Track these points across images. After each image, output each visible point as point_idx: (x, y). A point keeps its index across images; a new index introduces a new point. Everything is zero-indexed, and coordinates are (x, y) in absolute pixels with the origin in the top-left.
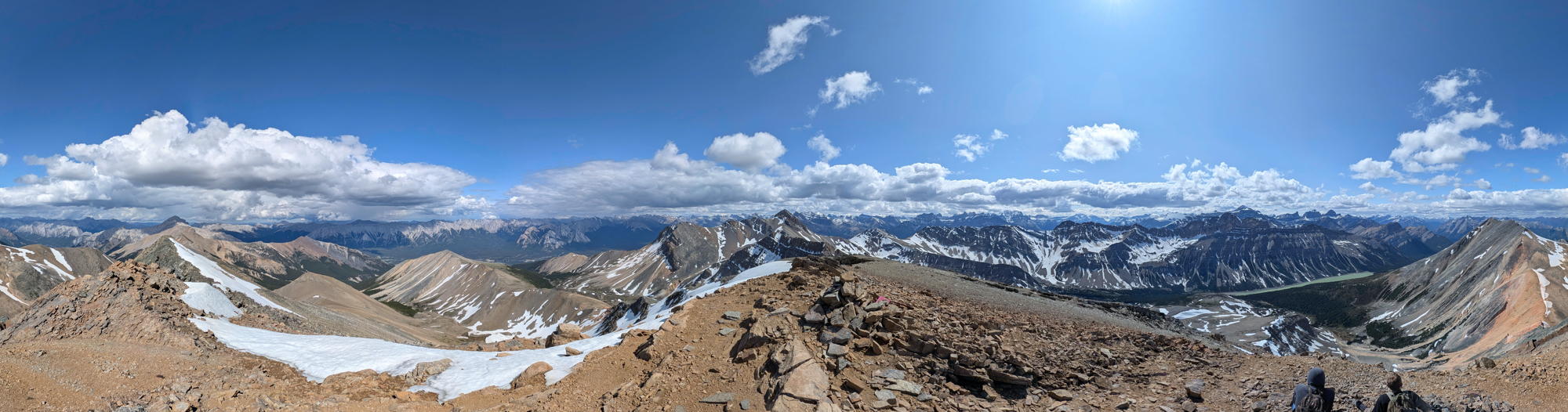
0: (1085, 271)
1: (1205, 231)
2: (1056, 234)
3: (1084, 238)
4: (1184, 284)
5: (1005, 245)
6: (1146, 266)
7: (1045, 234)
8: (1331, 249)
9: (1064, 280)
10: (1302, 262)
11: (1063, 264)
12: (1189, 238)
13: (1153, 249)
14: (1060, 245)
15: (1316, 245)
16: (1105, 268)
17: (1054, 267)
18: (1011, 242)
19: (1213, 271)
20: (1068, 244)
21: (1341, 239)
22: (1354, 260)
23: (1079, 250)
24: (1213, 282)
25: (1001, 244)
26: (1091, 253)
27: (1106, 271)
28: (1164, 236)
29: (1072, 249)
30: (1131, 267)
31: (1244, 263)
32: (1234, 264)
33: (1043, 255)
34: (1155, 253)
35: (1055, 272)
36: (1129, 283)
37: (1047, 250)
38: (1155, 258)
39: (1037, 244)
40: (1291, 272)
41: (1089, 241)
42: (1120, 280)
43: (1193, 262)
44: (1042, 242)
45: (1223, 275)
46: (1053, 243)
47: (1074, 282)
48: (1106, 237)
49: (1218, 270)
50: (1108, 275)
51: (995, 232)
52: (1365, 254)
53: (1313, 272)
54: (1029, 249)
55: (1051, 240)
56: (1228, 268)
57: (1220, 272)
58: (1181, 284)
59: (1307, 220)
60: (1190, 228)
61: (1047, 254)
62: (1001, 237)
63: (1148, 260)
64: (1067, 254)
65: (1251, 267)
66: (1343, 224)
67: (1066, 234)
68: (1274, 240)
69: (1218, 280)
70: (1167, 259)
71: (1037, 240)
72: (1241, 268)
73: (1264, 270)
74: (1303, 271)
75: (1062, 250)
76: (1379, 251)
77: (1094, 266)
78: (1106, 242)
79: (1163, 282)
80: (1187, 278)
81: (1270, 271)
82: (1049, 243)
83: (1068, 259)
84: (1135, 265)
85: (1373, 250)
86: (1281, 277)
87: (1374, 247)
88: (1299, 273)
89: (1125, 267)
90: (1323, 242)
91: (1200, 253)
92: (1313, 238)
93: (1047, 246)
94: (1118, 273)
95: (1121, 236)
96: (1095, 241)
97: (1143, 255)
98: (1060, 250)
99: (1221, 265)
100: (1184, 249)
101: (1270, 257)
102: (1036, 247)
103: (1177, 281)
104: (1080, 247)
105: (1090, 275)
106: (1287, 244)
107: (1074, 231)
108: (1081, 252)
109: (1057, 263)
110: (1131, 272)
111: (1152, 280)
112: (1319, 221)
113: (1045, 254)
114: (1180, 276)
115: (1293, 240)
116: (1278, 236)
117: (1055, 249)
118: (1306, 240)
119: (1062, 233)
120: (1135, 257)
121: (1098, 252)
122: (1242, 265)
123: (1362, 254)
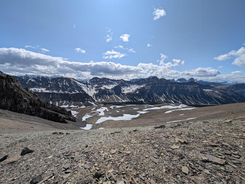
0: (107, 96)
1: (146, 83)
2: (91, 82)
3: (104, 84)
4: (143, 100)
5: (68, 87)
6: (129, 94)
7: (87, 82)
8: (203, 93)
9: (99, 100)
10: (189, 96)
11: (97, 94)
12: (140, 85)
13: (128, 88)
14: (94, 87)
15: (195, 90)
16: (114, 94)
17: (94, 95)
18: (71, 85)
19: (153, 97)
20: (97, 86)
21: (207, 89)
22: (216, 99)
23: (102, 88)
24: (153, 100)
25: (66, 86)
26: (108, 89)
27: (114, 96)
28: (131, 84)
29: (100, 88)
30: (123, 94)
31: (164, 94)
32: (160, 95)
33: (87, 91)
34: (130, 90)
35: (95, 97)
36: (124, 100)
37: (88, 89)
38: (131, 91)
39: (84, 86)
40: (184, 100)
41: (106, 85)
42: (121, 99)
43: (145, 93)
44: (86, 85)
45: (157, 98)
46: (90, 86)
47: (103, 100)
48: (111, 83)
49: (154, 96)
50: (116, 97)
51: (61, 80)
52: (223, 97)
53: (195, 101)
54: (81, 88)
55: (89, 84)
56: (158, 96)
57: (155, 97)
58: (142, 101)
60: (141, 81)
61: (89, 90)
62: (65, 83)
63: (128, 92)
64: (98, 90)
65: (166, 96)
67: (96, 82)
68: (175, 87)
69: (155, 100)
70: (135, 92)
71: (83, 85)
72: (163, 96)
73: (172, 97)
74: (190, 100)
75: (95, 89)
76: (233, 96)
77: (110, 94)
78: (111, 85)
79: (135, 100)
80: (143, 99)
81: (175, 98)
82: (89, 86)
83: (99, 92)
84: (124, 93)
85: (228, 96)
86: (180, 101)
87: (229, 94)
88: (188, 101)
89: (121, 94)
90: (198, 89)
91: (147, 90)
92: (193, 87)
93: (88, 87)
94: (119, 96)
95: (117, 84)
96: (108, 85)
97: (126, 90)
98: (94, 89)
99: (155, 95)
100: (140, 89)
101: (174, 93)
102: (83, 87)
103: (140, 99)
104: (102, 87)
105: (109, 97)
106: (181, 89)
107: (99, 81)
108: (104, 89)
109: (94, 93)
110: (123, 96)
111: (131, 99)
113: (88, 90)
114: (141, 98)
115: (184, 87)
117: (92, 88)
118: (190, 88)
119: (94, 82)
120: (124, 91)
121: (110, 89)
122: (163, 95)
123: (221, 96)
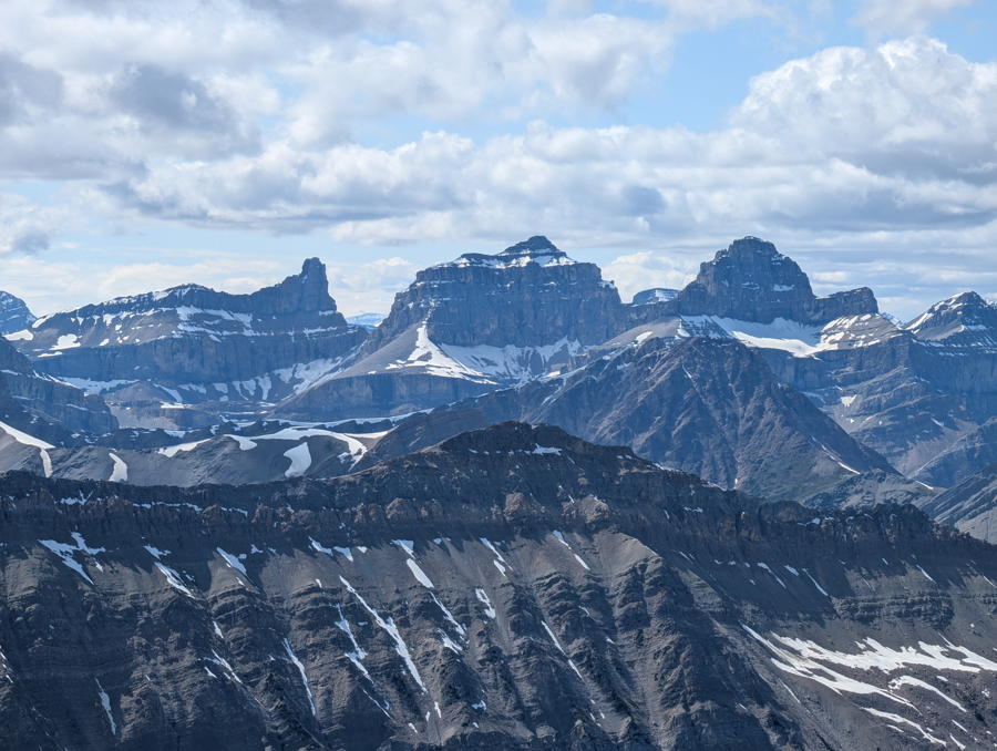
15: (561, 703)
59: (446, 366)
66: (907, 425)
112: (596, 387)
116: (59, 583)
